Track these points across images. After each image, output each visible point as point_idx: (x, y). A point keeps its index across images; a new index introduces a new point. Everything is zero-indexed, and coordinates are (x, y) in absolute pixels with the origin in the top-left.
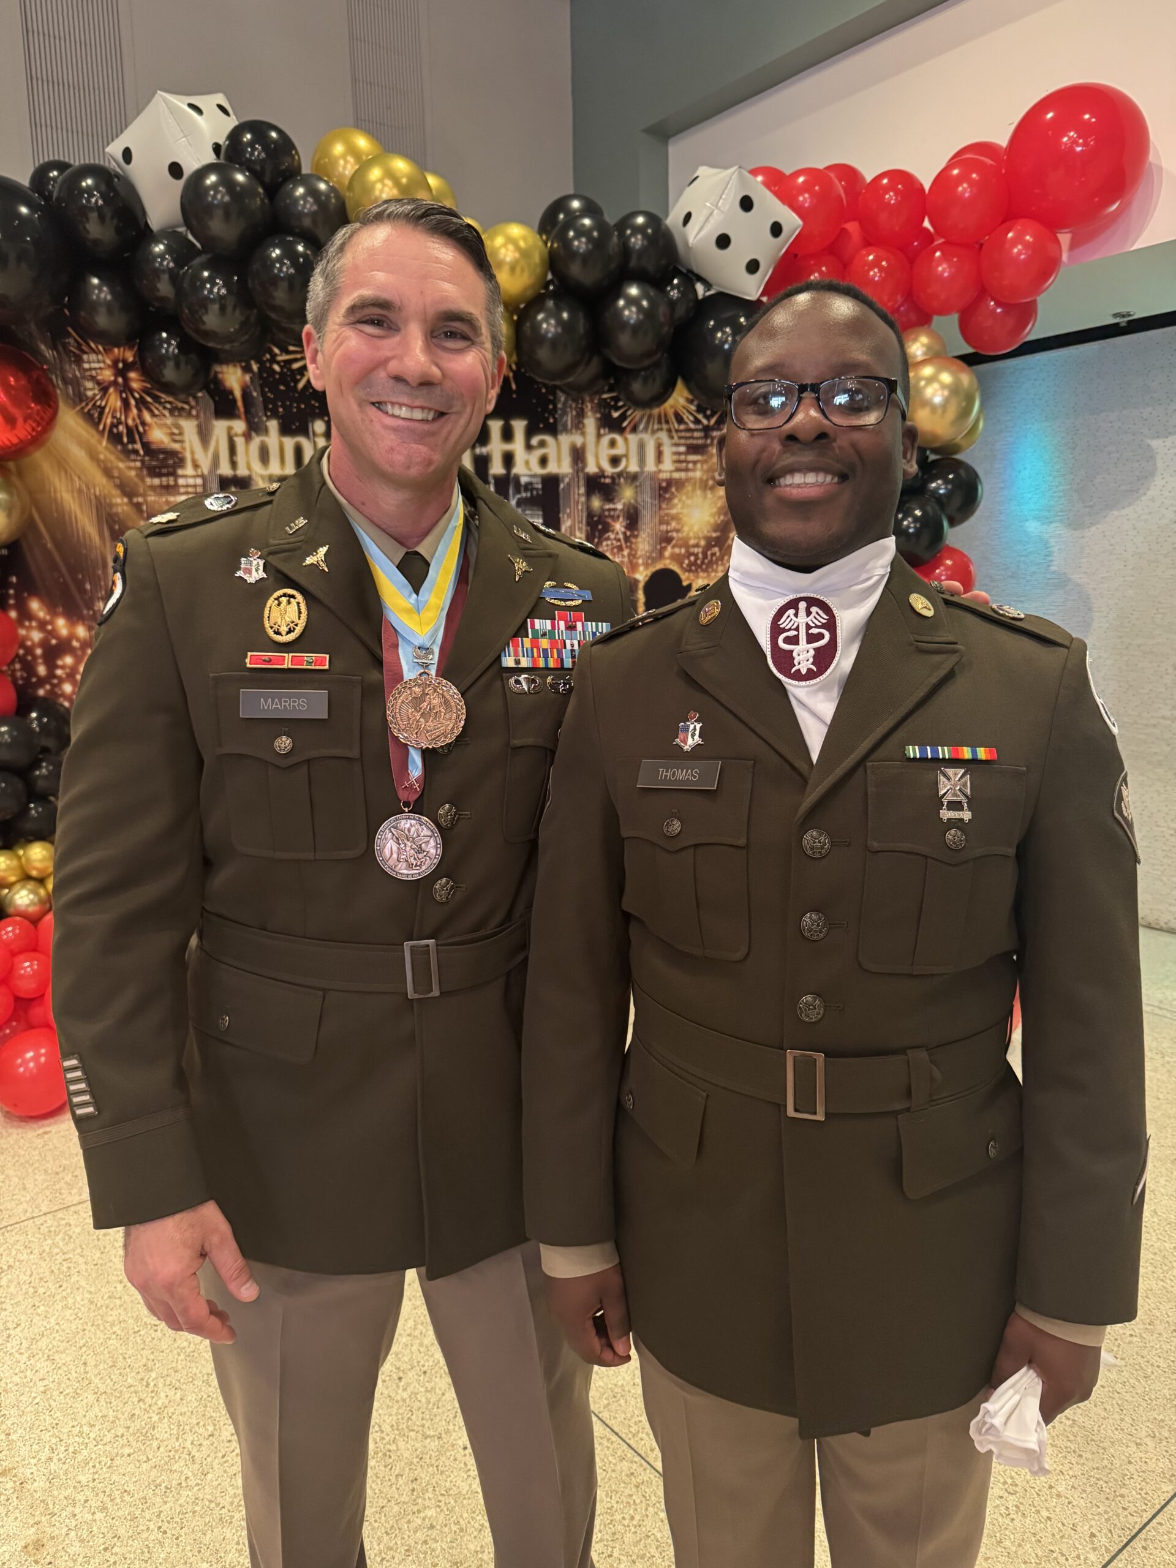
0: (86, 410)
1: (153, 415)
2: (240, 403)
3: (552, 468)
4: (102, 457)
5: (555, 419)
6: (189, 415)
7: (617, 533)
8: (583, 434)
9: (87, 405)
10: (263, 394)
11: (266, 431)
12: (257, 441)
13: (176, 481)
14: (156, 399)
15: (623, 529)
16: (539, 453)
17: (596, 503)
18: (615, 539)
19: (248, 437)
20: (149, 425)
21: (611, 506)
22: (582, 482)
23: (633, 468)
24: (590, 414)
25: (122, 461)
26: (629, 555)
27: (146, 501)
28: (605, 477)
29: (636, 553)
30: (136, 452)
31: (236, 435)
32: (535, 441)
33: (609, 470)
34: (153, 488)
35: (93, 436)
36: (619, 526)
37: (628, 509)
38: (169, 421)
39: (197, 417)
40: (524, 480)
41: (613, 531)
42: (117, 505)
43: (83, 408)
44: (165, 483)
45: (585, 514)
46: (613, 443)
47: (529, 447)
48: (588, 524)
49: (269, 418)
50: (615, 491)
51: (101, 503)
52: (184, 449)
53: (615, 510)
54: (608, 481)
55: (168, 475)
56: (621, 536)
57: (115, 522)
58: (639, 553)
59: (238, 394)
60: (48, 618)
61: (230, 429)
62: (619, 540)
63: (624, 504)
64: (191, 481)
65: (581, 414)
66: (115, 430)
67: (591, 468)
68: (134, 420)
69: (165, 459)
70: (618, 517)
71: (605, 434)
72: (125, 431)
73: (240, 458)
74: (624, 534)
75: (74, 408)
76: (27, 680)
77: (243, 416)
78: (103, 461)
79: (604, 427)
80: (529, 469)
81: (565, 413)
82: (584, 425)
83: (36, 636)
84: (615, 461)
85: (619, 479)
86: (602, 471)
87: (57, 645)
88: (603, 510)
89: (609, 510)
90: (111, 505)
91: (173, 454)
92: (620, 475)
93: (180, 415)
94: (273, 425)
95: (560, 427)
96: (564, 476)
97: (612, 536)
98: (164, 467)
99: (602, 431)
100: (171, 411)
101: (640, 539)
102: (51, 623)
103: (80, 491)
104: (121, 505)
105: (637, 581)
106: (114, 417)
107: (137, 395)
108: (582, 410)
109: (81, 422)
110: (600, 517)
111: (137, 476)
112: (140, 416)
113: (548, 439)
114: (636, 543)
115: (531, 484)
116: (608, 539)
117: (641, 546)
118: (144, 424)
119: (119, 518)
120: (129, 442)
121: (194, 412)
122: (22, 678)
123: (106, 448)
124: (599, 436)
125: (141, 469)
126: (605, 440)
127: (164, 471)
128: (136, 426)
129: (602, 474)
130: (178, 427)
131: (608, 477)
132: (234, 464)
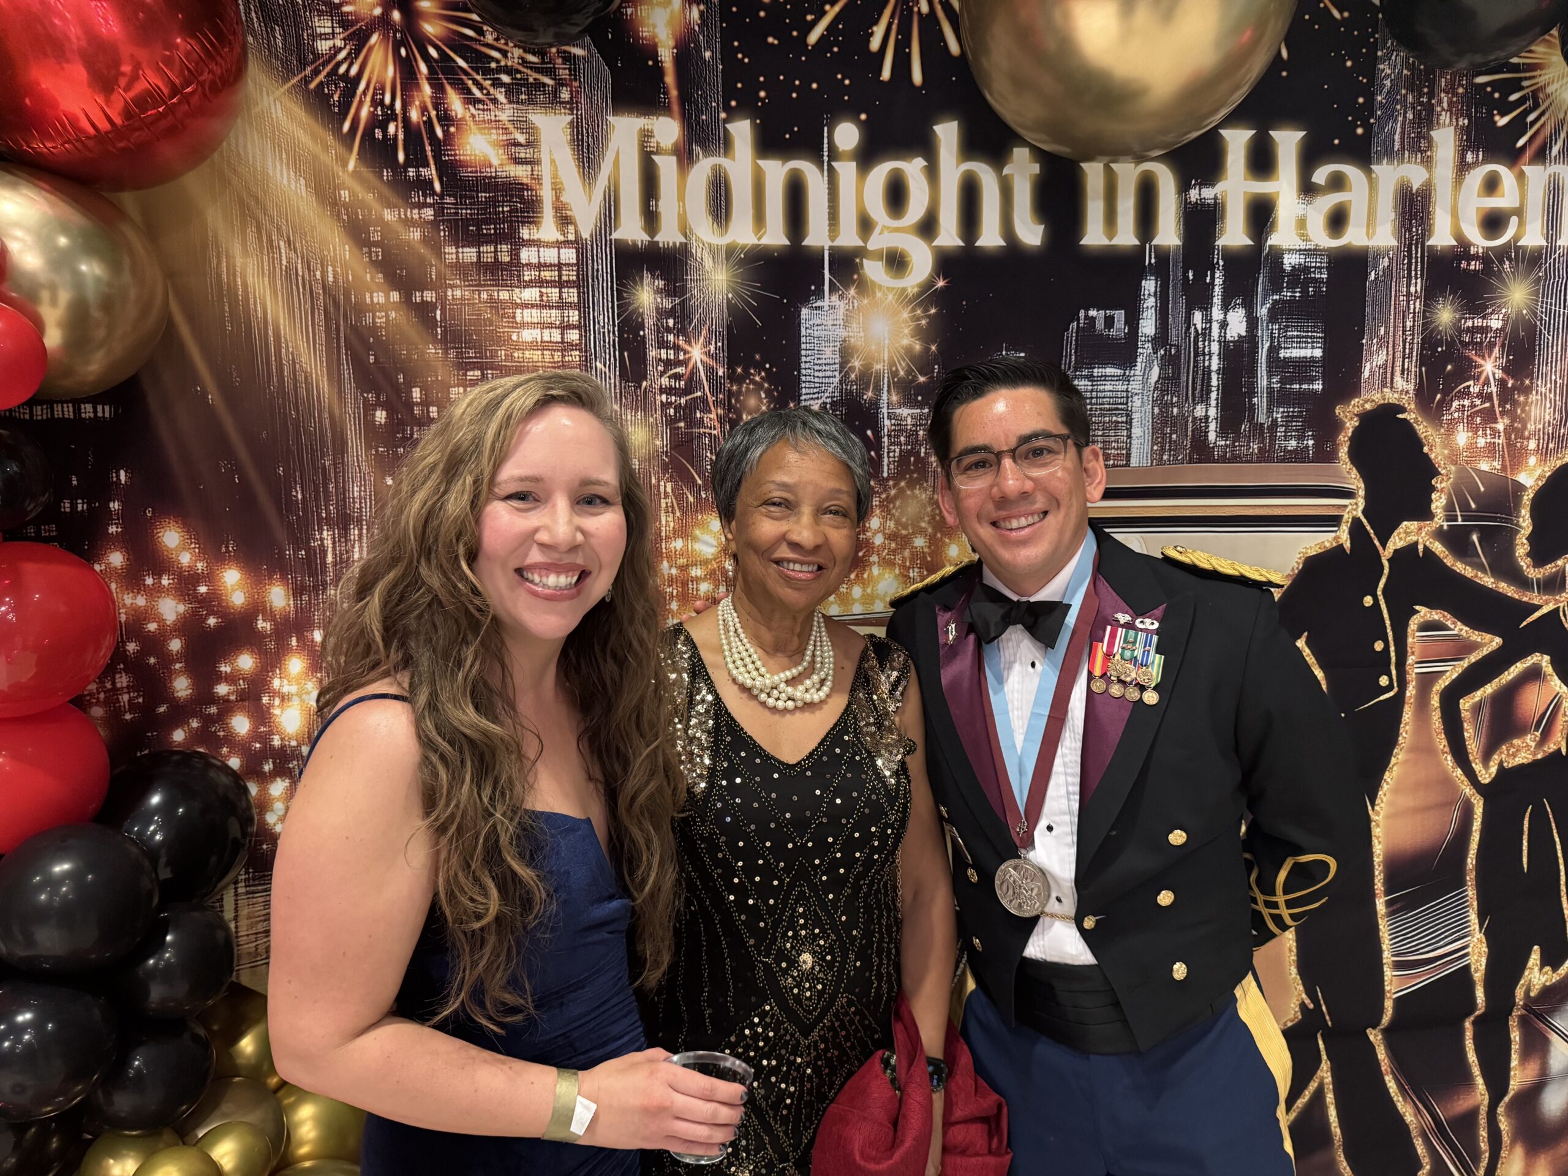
0: (312, 86)
1: (470, 100)
2: (670, 79)
3: (1354, 236)
4: (345, 194)
5: (1368, 128)
6: (554, 100)
7: (1487, 382)
8: (1428, 162)
9: (316, 72)
10: (727, 55)
11: (726, 145)
12: (704, 166)
13: (515, 254)
14: (479, 61)
15: (1499, 374)
16: (1327, 202)
17: (1445, 315)
18: (1480, 395)
19: (685, 156)
20: (458, 123)
21: (1478, 322)
22: (1417, 268)
23: (1533, 238)
24: (1445, 118)
25: (389, 206)
26: (1508, 431)
27: (443, 299)
28: (1469, 258)
29: (1525, 427)
30: (425, 185)
31: (658, 152)
32: (1321, 175)
33: (1479, 242)
34: (459, 268)
35: (325, 148)
36: (1490, 367)
37: (1515, 330)
38: (505, 114)
39: (572, 105)
40: (1290, 261)
41: (1476, 378)
42: (373, 308)
43: (306, 81)
44: (488, 258)
45: (1418, 339)
46: (1491, 185)
47: (1308, 189)
48: (1423, 361)
49: (733, 114)
50: (1492, 289)
51: (336, 305)
52: (538, 179)
53: (1485, 330)
54: (1474, 265)
55: (496, 239)
56: (1494, 389)
57: (369, 348)
58: (1531, 426)
59: (666, 55)
60: (200, 565)
61: (646, 136)
62: (1489, 397)
63: (1505, 321)
64: (550, 255)
65: (1426, 120)
66: (378, 134)
67: (1441, 238)
68: (424, 109)
69: (493, 202)
70: (1491, 346)
71: (1476, 164)
72: (401, 136)
73: (667, 205)
74: (1502, 383)
75: (286, 80)
76: (146, 711)
77: (675, 107)
78: (346, 206)
79: (1475, 150)
80: (1305, 237)
81: (1391, 116)
82: (1430, 141)
83: (171, 609)
84: (1493, 223)
85: (1502, 262)
86: (1464, 245)
87: (218, 628)
88: (1460, 331)
89: (1473, 330)
90: (361, 309)
91: (513, 190)
92: (1503, 253)
93: (531, 102)
94: (742, 131)
95: (1376, 147)
96: (1378, 255)
97: (1474, 390)
98: (488, 222)
99: (1469, 157)
100: (511, 92)
101: (1533, 397)
102: (209, 577)
103: (290, 273)
104: (382, 308)
105: (1520, 488)
106: (377, 103)
107: (433, 52)
108: (1429, 108)
109: (300, 113)
110: (1451, 344)
111: (425, 240)
112: (439, 102)
113: (1350, 171)
114: (1526, 403)
115: (1306, 269)
116: (1466, 393)
117: (1535, 412)
118: (446, 119)
119: (377, 339)
120: (408, 163)
121: (565, 95)
122: (133, 706)
123: (355, 174)
124: (1463, 167)
125: (435, 224)
126: (1476, 177)
127: (489, 229)
128: (429, 123)
129: (1463, 250)
130: (527, 128)
131: (1476, 257)
132: (651, 218)
